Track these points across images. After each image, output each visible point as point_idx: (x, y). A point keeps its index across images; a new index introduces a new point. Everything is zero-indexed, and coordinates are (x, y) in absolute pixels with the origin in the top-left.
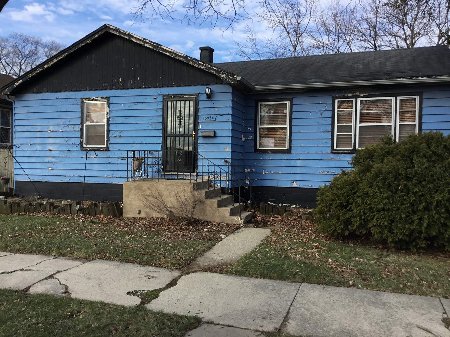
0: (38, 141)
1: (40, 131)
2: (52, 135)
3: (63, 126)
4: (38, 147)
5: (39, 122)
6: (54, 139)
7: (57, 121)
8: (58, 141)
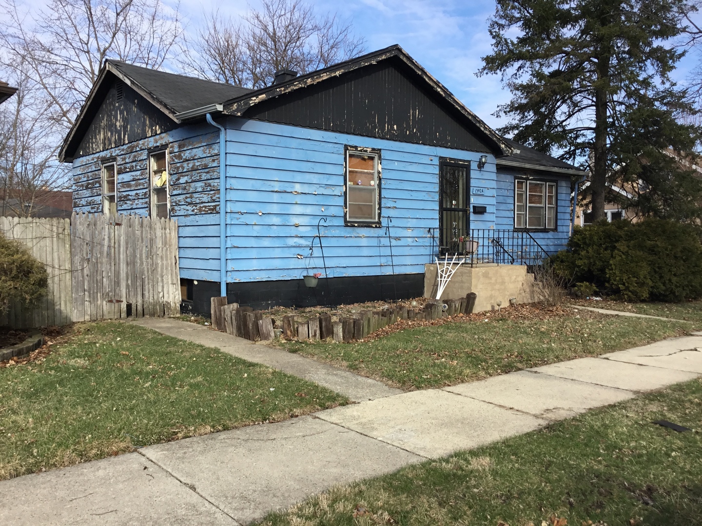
0: (275, 209)
1: (279, 192)
2: (299, 199)
3: (318, 186)
4: (276, 220)
5: (276, 176)
6: (302, 207)
7: (308, 176)
8: (309, 210)
